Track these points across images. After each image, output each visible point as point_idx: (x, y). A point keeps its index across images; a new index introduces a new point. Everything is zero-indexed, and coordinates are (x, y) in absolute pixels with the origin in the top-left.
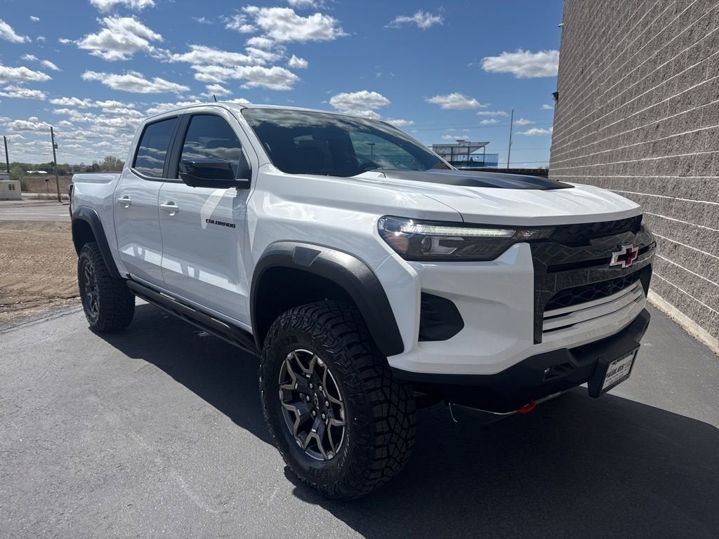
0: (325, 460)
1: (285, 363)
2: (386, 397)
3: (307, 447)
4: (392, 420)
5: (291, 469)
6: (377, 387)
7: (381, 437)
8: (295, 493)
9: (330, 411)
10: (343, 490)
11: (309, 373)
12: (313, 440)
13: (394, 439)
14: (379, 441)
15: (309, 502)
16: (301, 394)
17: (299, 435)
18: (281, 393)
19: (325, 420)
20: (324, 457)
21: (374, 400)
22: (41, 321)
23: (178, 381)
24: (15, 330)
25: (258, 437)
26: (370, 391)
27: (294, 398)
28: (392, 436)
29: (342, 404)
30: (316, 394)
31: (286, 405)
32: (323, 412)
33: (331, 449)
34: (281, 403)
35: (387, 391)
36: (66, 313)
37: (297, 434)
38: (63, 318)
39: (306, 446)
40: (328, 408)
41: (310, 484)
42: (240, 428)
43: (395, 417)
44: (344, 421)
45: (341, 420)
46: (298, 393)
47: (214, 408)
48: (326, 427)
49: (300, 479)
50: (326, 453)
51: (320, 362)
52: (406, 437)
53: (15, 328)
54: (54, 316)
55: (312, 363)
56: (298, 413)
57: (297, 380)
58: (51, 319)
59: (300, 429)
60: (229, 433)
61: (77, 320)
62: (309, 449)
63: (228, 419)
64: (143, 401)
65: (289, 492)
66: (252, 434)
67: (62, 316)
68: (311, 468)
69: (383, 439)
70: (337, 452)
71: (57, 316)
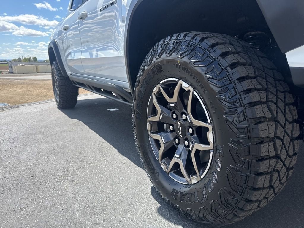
0: (188, 184)
1: (152, 97)
2: (273, 115)
3: (171, 171)
4: (279, 143)
5: (156, 189)
6: (263, 100)
7: (265, 162)
8: (159, 211)
9: (194, 138)
10: (208, 216)
11: (173, 101)
12: (177, 165)
13: (279, 166)
14: (263, 167)
15: (172, 221)
16: (165, 125)
17: (163, 160)
18: (148, 125)
19: (188, 146)
20: (187, 181)
21: (258, 116)
22: (36, 104)
23: (91, 129)
24: (23, 107)
25: (134, 163)
26: (253, 104)
27: (159, 127)
28: (277, 162)
29: (210, 127)
30: (179, 123)
31: (153, 135)
32: (187, 140)
33: (195, 173)
34: (148, 133)
35: (273, 107)
36: (49, 101)
37: (162, 160)
38: (48, 103)
39: (169, 170)
40: (192, 134)
41: (173, 205)
42: (122, 156)
43: (282, 140)
44: (212, 145)
45: (208, 144)
46: (163, 123)
47: (108, 144)
48: (190, 152)
49: (164, 199)
50: (189, 177)
51: (185, 86)
52: (289, 165)
53: (23, 106)
54: (44, 102)
55: (177, 90)
56: (162, 141)
57: (162, 111)
58: (42, 103)
59: (164, 155)
60: (114, 159)
61: (53, 104)
62: (172, 173)
63: (115, 150)
64: (67, 138)
65: (154, 210)
66: (130, 161)
67: (47, 102)
68: (174, 190)
69: (268, 165)
70: (202, 177)
71: (45, 102)
